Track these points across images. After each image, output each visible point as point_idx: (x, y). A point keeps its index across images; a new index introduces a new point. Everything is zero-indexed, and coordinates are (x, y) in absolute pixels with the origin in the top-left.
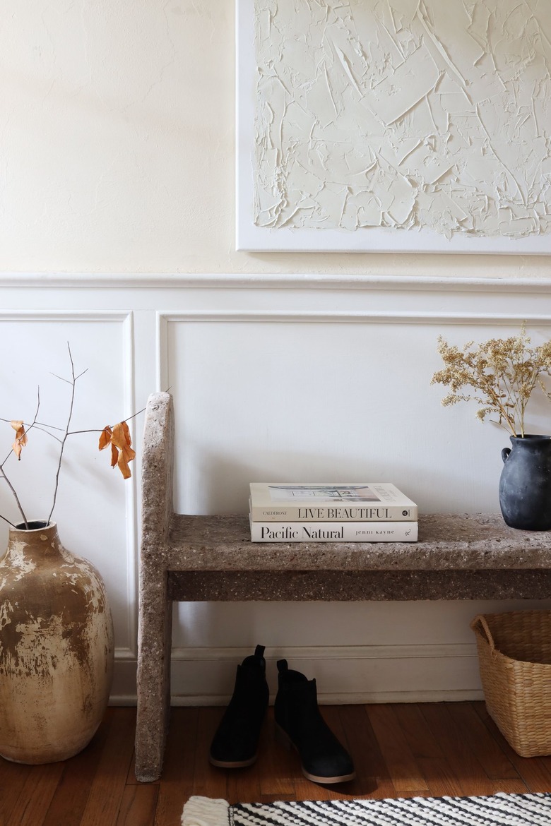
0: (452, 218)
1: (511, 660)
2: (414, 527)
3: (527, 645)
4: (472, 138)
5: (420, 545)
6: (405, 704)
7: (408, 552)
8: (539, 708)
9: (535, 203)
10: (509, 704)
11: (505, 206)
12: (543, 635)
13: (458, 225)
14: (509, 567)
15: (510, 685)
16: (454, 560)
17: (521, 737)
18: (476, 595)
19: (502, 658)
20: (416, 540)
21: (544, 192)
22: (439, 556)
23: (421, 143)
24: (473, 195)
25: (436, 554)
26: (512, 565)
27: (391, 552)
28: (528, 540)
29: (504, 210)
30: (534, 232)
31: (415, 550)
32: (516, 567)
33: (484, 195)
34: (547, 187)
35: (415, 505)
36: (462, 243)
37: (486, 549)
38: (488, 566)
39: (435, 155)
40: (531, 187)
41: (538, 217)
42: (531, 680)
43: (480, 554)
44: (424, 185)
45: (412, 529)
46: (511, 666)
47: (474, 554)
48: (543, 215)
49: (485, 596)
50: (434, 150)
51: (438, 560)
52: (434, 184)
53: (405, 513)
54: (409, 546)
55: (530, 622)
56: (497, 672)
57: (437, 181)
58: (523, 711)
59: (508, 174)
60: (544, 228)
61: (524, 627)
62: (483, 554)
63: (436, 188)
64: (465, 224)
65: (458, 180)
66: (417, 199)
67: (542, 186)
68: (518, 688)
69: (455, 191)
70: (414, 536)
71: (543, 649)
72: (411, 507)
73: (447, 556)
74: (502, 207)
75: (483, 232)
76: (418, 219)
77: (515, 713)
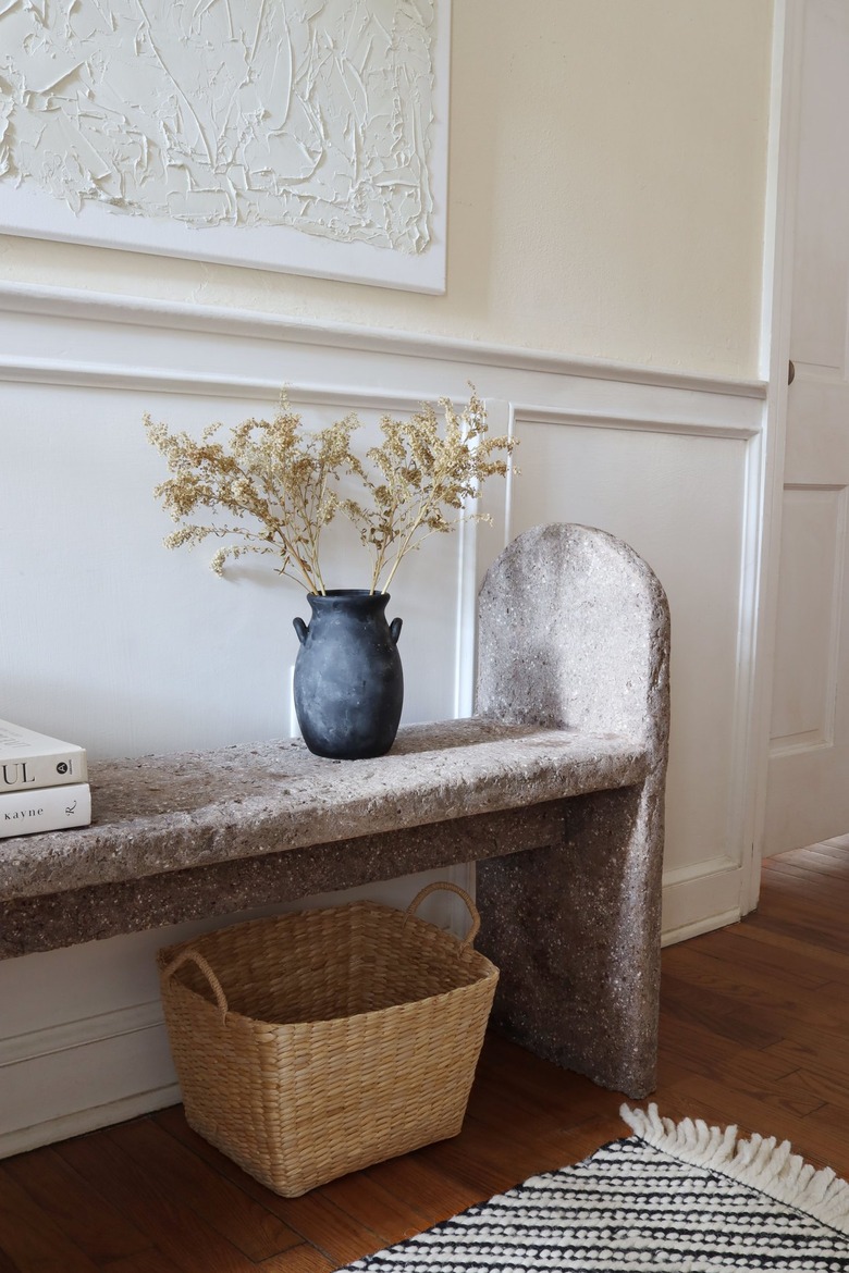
0: (81, 171)
1: (270, 1027)
2: (82, 794)
3: (246, 987)
4: (117, 15)
5: (102, 832)
6: (26, 1153)
7: (81, 850)
8: (320, 1102)
9: (229, 165)
10: (265, 1107)
11: (179, 163)
12: (271, 962)
13: (94, 186)
14: (269, 849)
15: (268, 1074)
16: (171, 854)
17: (287, 1163)
18: (183, 914)
19: (251, 1025)
20: (87, 821)
21: (243, 146)
22: (140, 848)
23: (17, 5)
24: (120, 131)
25: (136, 846)
26: (273, 847)
27: (45, 854)
28: (286, 793)
29: (176, 170)
30: (227, 219)
31: (93, 842)
32: (279, 848)
33: (140, 134)
34: (248, 138)
35: (78, 749)
36: (98, 224)
37: (226, 820)
38: (233, 854)
39: (46, 35)
40: (222, 134)
41: (234, 192)
42: (307, 1054)
43: (216, 832)
44: (26, 93)
45: (78, 799)
46: (271, 1036)
47: (207, 835)
48: (243, 190)
49: (198, 913)
50: (45, 24)
51: (140, 858)
52: (45, 93)
53: (62, 768)
54: (79, 835)
55: (247, 944)
56: (232, 1054)
57: (52, 89)
58: (293, 1115)
59: (183, 102)
60: (244, 213)
61: (237, 954)
62: (222, 830)
63: (50, 103)
64: (104, 185)
65: (91, 95)
66: (13, 120)
67: (240, 136)
68: (284, 1075)
69: (85, 115)
70: (83, 815)
71: (272, 990)
72: (73, 754)
73: (157, 847)
74: (173, 163)
75: (140, 208)
76: (16, 162)
77: (278, 1122)
